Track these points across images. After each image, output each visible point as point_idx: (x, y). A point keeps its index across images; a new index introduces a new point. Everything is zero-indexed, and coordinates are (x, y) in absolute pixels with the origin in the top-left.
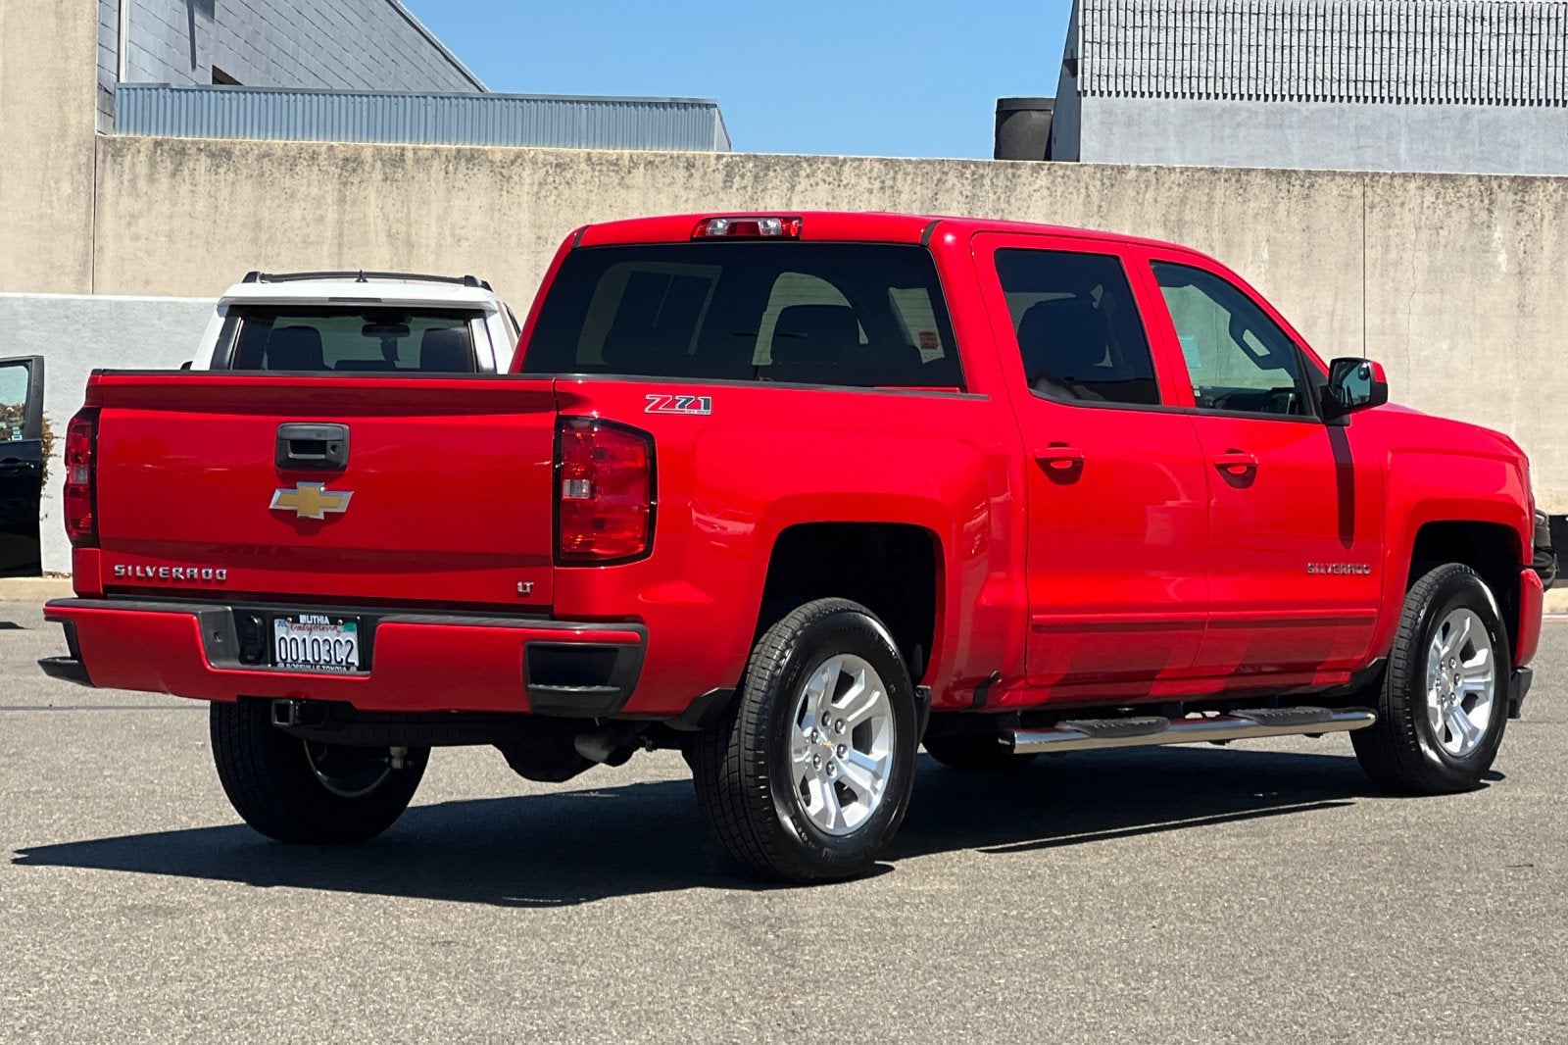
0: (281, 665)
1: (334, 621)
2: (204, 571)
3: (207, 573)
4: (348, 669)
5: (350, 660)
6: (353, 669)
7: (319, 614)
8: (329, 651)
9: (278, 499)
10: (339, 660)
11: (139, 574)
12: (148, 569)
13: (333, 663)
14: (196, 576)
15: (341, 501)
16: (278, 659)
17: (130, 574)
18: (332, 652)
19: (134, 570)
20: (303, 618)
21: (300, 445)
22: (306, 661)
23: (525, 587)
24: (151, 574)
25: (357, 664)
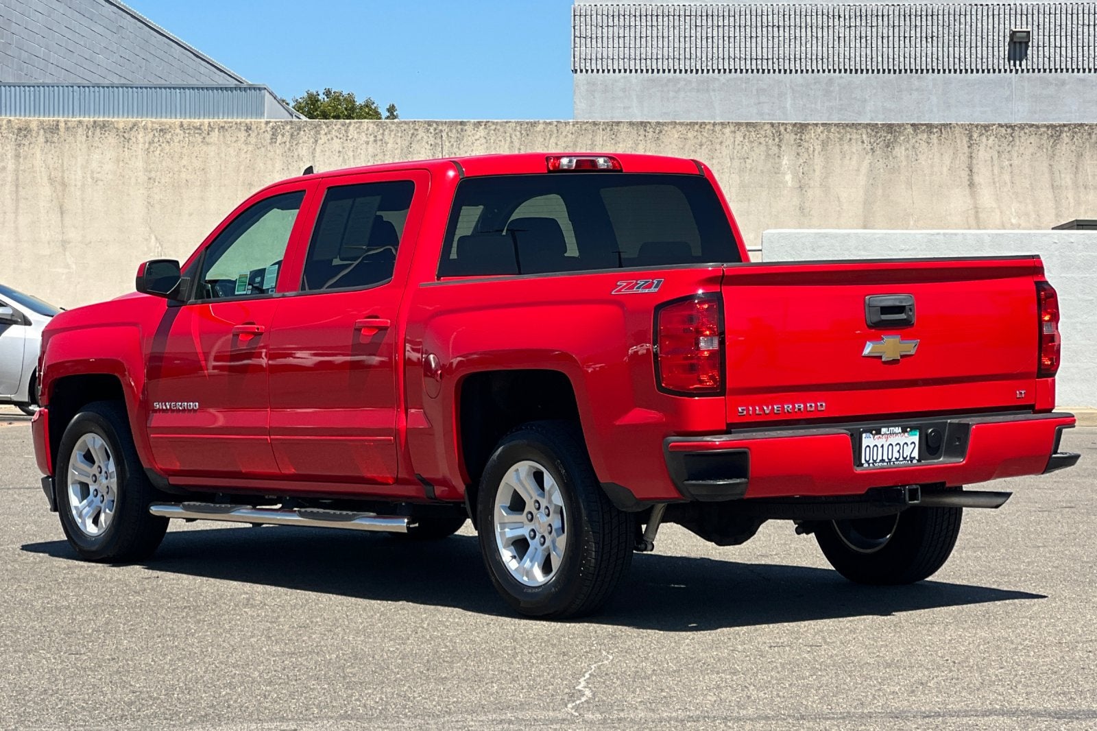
0: (866, 465)
1: (904, 431)
2: (808, 405)
3: (811, 406)
4: (911, 461)
5: (912, 456)
6: (915, 461)
7: (895, 426)
8: (899, 452)
9: (868, 349)
10: (905, 456)
11: (757, 412)
12: (765, 408)
13: (901, 459)
14: (802, 410)
15: (910, 347)
16: (863, 461)
17: (751, 412)
18: (901, 451)
19: (754, 410)
20: (884, 430)
21: (885, 310)
22: (883, 461)
23: (1021, 393)
24: (767, 412)
25: (917, 458)
